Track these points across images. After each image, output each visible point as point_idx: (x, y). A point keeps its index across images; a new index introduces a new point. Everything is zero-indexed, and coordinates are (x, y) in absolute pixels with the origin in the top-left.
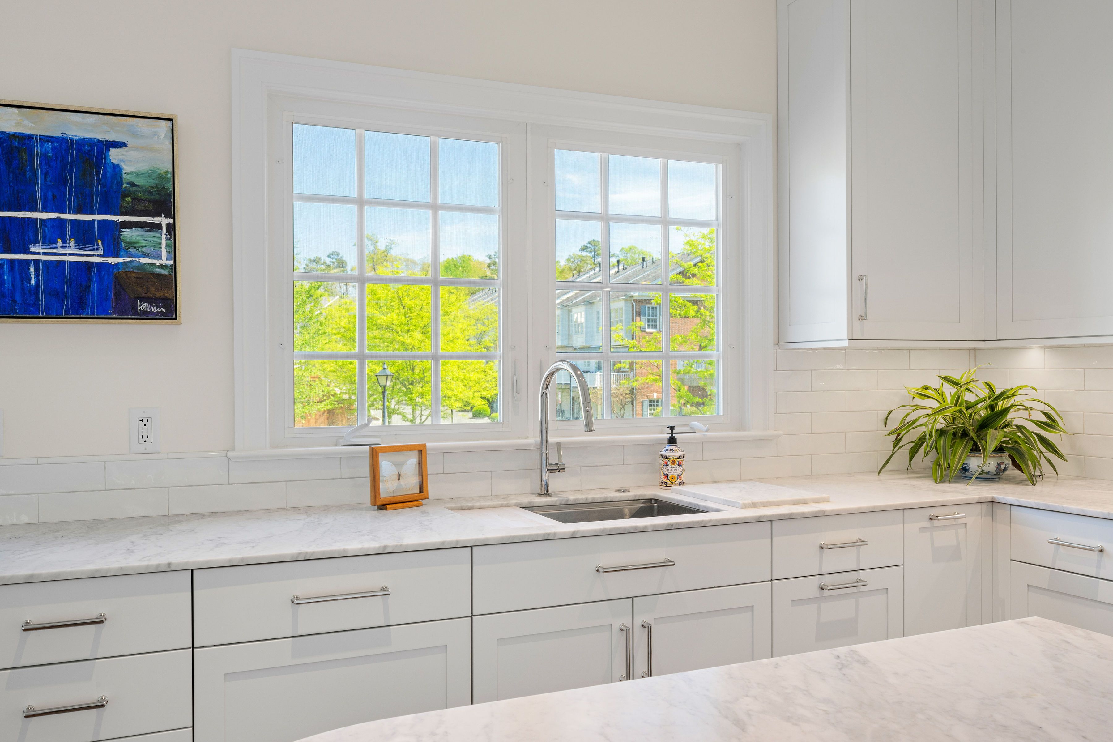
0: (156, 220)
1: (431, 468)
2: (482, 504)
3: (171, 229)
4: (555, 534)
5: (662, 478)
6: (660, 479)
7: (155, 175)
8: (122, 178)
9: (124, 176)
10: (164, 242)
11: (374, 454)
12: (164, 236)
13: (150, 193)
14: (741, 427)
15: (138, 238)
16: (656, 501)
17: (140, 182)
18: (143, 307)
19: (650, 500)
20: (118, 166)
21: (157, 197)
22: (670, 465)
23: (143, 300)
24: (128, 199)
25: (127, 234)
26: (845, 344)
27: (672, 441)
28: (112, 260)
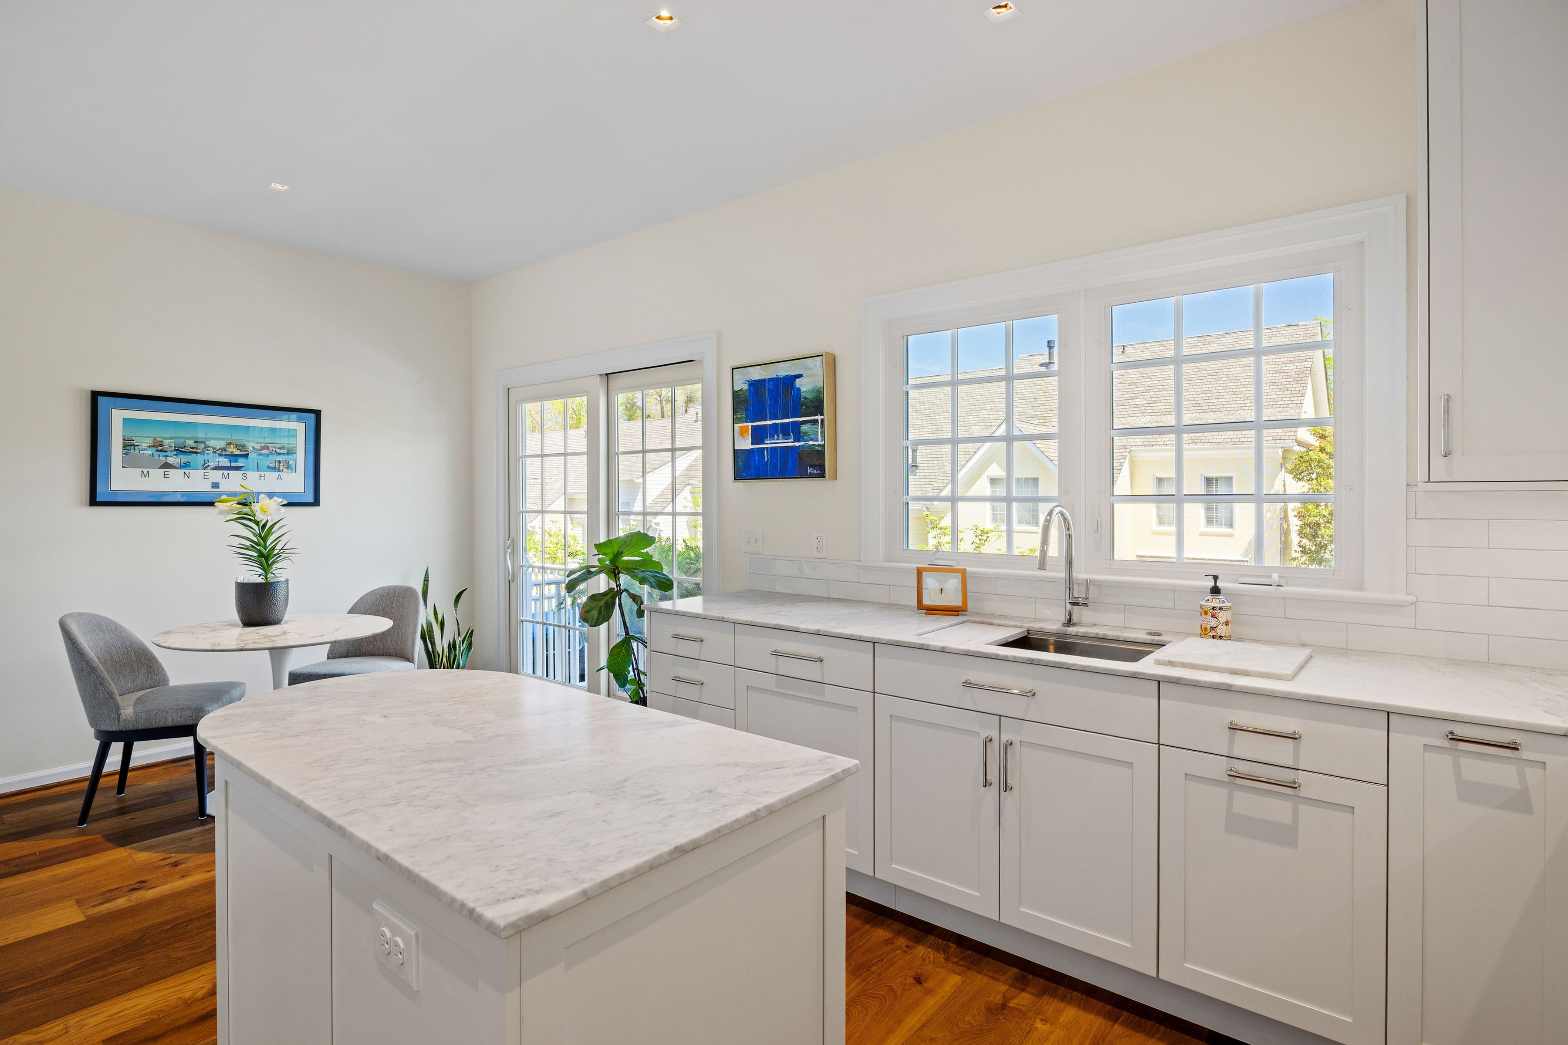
0: (816, 418)
3: (822, 422)
7: (815, 391)
8: (801, 395)
9: (802, 394)
10: (819, 430)
11: (919, 572)
12: (819, 427)
13: (813, 402)
15: (808, 430)
17: (809, 396)
18: (810, 470)
20: (799, 388)
21: (816, 404)
23: (811, 466)
24: (804, 407)
25: (804, 428)
27: (1215, 591)
28: (797, 444)
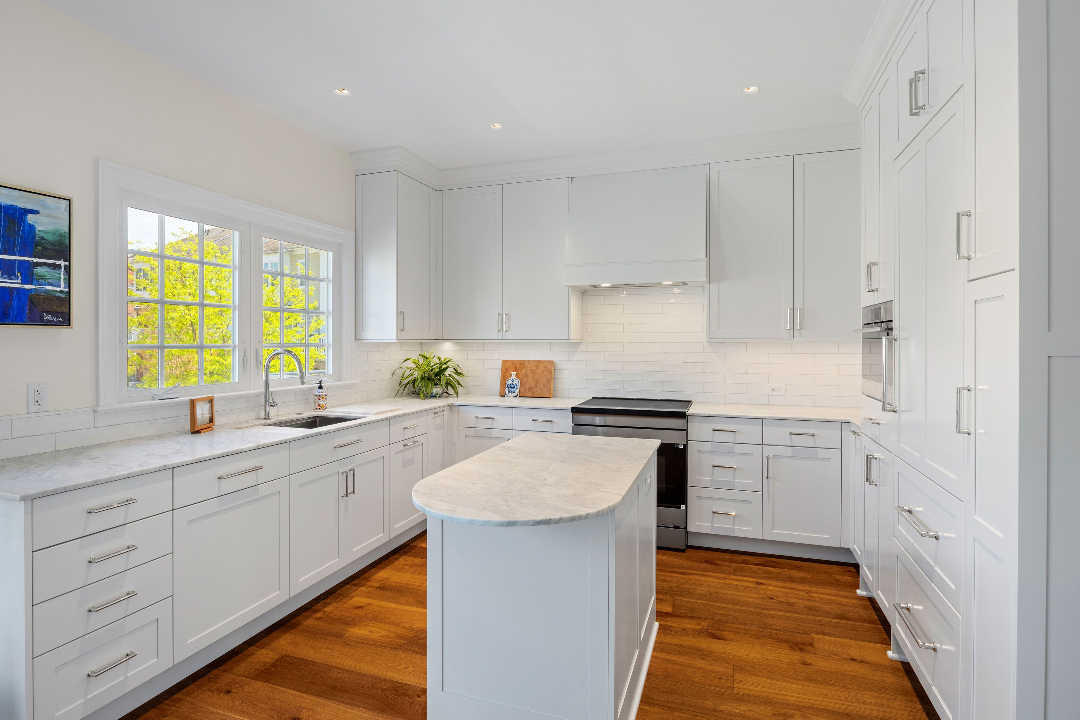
0: (58, 262)
1: (216, 408)
2: (244, 426)
3: (68, 269)
4: (321, 432)
5: (317, 406)
6: (315, 406)
7: (58, 234)
8: (35, 233)
9: (37, 232)
10: (62, 276)
11: (193, 403)
12: (62, 273)
13: (54, 245)
14: (340, 379)
15: (46, 273)
16: (318, 417)
17: (47, 237)
18: (47, 317)
19: (315, 417)
20: (33, 225)
21: (58, 248)
22: (321, 399)
23: (48, 313)
24: (39, 248)
25: (38, 270)
26: (396, 341)
27: (320, 388)
28: (27, 287)
